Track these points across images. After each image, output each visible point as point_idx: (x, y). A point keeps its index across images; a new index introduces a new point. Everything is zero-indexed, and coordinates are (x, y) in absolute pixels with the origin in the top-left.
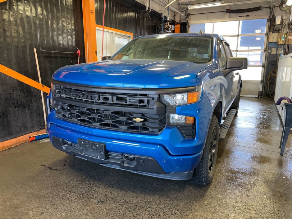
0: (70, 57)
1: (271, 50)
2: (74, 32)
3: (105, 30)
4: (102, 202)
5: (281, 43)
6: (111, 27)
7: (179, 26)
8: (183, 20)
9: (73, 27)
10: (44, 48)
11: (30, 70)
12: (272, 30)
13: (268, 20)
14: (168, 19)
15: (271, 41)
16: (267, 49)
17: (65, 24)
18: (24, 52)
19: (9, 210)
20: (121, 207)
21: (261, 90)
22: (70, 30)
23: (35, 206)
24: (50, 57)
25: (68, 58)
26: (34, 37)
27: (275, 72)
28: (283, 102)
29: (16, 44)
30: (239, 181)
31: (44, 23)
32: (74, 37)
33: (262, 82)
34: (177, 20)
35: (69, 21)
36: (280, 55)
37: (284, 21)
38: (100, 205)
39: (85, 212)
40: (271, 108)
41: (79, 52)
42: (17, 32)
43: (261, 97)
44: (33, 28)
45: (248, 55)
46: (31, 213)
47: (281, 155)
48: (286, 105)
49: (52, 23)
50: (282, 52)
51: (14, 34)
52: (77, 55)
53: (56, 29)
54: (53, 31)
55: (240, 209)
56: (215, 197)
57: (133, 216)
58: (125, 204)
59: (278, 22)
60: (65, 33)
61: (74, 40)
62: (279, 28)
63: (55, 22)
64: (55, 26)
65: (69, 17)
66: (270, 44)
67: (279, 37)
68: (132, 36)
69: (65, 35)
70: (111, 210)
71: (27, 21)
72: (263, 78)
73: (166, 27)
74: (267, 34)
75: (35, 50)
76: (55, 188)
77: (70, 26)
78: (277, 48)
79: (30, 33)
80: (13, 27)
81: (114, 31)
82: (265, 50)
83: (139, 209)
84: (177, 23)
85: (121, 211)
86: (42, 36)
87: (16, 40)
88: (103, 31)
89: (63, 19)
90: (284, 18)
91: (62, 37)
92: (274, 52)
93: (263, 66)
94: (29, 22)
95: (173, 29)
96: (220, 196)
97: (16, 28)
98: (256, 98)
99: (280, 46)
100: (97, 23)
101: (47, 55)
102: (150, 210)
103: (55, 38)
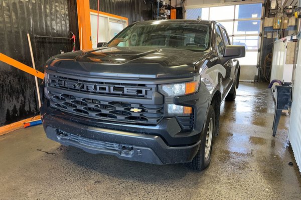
0: (64, 43)
1: (266, 34)
2: (68, 17)
3: (99, 15)
4: (99, 182)
5: (277, 28)
6: (105, 12)
7: (175, 10)
8: (179, 4)
9: (67, 12)
10: (37, 34)
11: (23, 56)
12: (267, 15)
13: (263, 5)
14: (164, 4)
15: (266, 25)
16: (263, 34)
17: (58, 9)
18: (17, 37)
19: (7, 191)
20: (117, 186)
21: (257, 75)
22: (64, 15)
23: (33, 188)
24: (43, 42)
25: (62, 43)
26: (27, 23)
27: (271, 57)
28: (275, 84)
29: (9, 29)
30: (232, 160)
31: (37, 8)
32: (67, 22)
33: (258, 66)
34: (173, 5)
35: (63, 6)
36: (275, 39)
37: (279, 5)
38: (97, 185)
39: (83, 191)
40: (267, 92)
41: (74, 37)
42: (10, 17)
43: (258, 82)
44: (26, 13)
45: (245, 40)
46: (29, 194)
47: (274, 135)
48: (278, 87)
49: (45, 8)
50: (277, 36)
51: (6, 20)
52: (73, 40)
53: (49, 14)
54: (46, 16)
55: (232, 185)
56: (208, 175)
57: (130, 194)
58: (121, 184)
59: (273, 6)
60: (59, 18)
61: (68, 25)
62: (274, 13)
63: (48, 7)
64: (48, 11)
65: (63, 2)
66: (266, 28)
67: (275, 21)
68: (127, 21)
69: (58, 20)
70: (108, 189)
71: (20, 6)
72: (259, 62)
73: (162, 11)
74: (263, 19)
75: (28, 35)
76: (53, 171)
77: (63, 11)
78: (273, 32)
79: (23, 19)
80: (5, 12)
81: (109, 16)
82: (261, 35)
83: (135, 188)
84: (173, 8)
85: (118, 190)
86: (35, 21)
87: (9, 25)
88: (98, 16)
89: (56, 4)
90: (279, 2)
91: (56, 22)
92: (269, 36)
93: (259, 51)
94: (22, 7)
95: (169, 14)
96: (213, 175)
97: (8, 13)
98: (252, 82)
99: (275, 30)
100: (91, 8)
101: (41, 40)
102: (146, 188)
103: (49, 23)
